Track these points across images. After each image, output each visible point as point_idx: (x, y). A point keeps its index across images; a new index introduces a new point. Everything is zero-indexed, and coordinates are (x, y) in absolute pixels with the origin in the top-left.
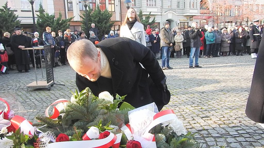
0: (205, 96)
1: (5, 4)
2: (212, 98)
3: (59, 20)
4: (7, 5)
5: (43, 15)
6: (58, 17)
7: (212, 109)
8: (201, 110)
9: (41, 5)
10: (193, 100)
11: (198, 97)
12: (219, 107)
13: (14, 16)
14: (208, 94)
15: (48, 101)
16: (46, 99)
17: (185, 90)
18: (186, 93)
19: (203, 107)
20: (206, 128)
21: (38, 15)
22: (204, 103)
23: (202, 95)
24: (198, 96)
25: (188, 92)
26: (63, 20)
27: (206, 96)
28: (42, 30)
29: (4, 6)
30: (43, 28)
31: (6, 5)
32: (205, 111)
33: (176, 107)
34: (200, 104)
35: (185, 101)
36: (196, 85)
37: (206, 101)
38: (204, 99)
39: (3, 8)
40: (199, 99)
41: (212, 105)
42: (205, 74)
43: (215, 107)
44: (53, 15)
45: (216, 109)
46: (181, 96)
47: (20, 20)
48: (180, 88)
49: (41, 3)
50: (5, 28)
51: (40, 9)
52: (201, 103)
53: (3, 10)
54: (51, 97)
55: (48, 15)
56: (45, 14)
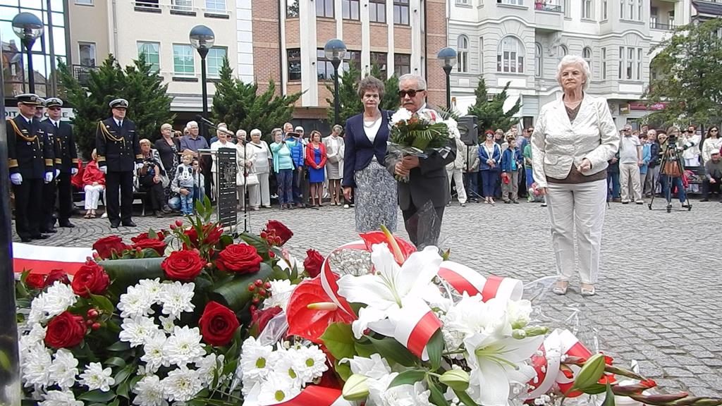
2: (689, 304)
3: (267, 96)
4: (144, 59)
5: (229, 83)
6: (267, 89)
7: (692, 329)
8: (655, 330)
12: (708, 326)
13: (157, 85)
17: (608, 281)
18: (612, 288)
19: (663, 323)
20: (672, 372)
22: (665, 313)
23: (658, 296)
24: (646, 297)
25: (614, 286)
26: (277, 98)
27: (673, 298)
29: (137, 59)
35: (608, 305)
36: (641, 271)
37: (671, 309)
38: (664, 303)
39: (134, 65)
40: (652, 304)
41: (690, 319)
42: (665, 248)
43: (699, 324)
44: (253, 84)
47: (170, 97)
50: (133, 112)
51: (223, 68)
52: (656, 313)
55: (243, 84)
56: (234, 81)
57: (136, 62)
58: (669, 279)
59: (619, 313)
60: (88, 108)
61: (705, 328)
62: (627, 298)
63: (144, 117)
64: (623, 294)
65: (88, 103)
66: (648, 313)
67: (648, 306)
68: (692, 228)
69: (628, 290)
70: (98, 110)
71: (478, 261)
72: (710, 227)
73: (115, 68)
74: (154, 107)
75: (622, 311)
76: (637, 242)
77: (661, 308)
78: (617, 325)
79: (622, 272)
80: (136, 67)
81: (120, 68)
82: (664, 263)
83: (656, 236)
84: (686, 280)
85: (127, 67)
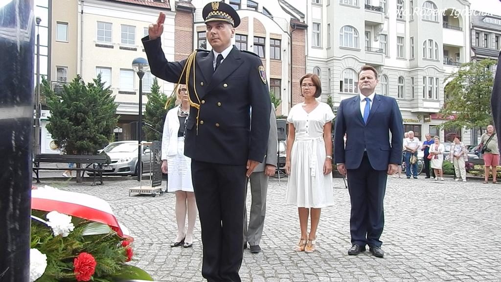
0: (460, 250)
1: (97, 75)
2: (477, 255)
5: (157, 96)
7: (478, 272)
8: (452, 273)
10: (436, 255)
11: (446, 252)
12: (490, 271)
13: (108, 96)
14: (466, 248)
15: (152, 235)
16: (150, 233)
17: (418, 238)
18: (421, 243)
19: (457, 268)
22: (458, 261)
23: (453, 249)
24: (445, 249)
25: (423, 242)
27: (464, 250)
32: (462, 275)
33: (401, 264)
34: (450, 262)
35: (418, 255)
36: (441, 231)
37: (463, 259)
38: (458, 254)
39: (93, 82)
40: (449, 255)
41: (476, 266)
42: (458, 215)
43: (483, 270)
45: (486, 273)
46: (410, 247)
47: (116, 104)
48: (408, 235)
50: (91, 113)
52: (453, 261)
53: (93, 84)
54: (159, 229)
55: (166, 96)
56: (160, 95)
57: (95, 81)
58: (461, 237)
59: (426, 261)
60: (60, 110)
61: (487, 272)
62: (432, 250)
63: (98, 117)
64: (429, 247)
65: (60, 107)
66: (447, 261)
67: (447, 256)
68: (476, 201)
69: (432, 244)
70: (67, 112)
71: (327, 222)
72: (489, 201)
73: (81, 84)
74: (106, 110)
75: (428, 259)
76: (438, 211)
77: (455, 258)
78: (425, 269)
79: (428, 232)
80: (95, 83)
81: (84, 84)
82: (458, 226)
83: (451, 207)
84: (473, 238)
85: (89, 84)
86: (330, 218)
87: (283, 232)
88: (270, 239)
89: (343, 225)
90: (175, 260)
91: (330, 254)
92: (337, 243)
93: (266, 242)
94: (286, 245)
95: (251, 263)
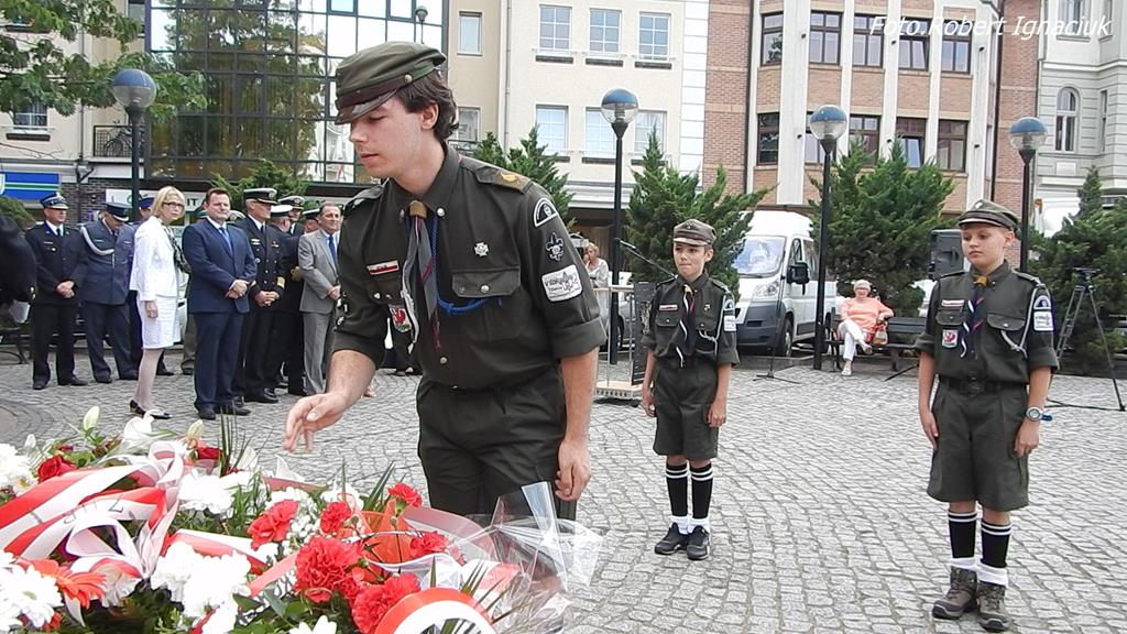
1: (530, 131)
3: (712, 195)
4: (535, 137)
5: (656, 175)
6: (713, 183)
9: (654, 134)
21: (636, 175)
26: (728, 198)
28: (643, 231)
29: (527, 138)
30: (650, 225)
31: (534, 134)
44: (692, 176)
47: (569, 193)
49: (655, 129)
51: (648, 151)
54: (628, 494)
55: (677, 175)
57: (525, 143)
73: (496, 153)
80: (524, 149)
81: (501, 153)
85: (512, 151)
86: (1054, 496)
87: (920, 525)
88: (880, 545)
89: (1086, 520)
90: (646, 578)
91: (1029, 605)
92: (1056, 573)
93: (870, 552)
94: (918, 564)
95: (821, 607)
